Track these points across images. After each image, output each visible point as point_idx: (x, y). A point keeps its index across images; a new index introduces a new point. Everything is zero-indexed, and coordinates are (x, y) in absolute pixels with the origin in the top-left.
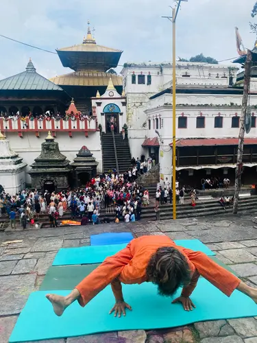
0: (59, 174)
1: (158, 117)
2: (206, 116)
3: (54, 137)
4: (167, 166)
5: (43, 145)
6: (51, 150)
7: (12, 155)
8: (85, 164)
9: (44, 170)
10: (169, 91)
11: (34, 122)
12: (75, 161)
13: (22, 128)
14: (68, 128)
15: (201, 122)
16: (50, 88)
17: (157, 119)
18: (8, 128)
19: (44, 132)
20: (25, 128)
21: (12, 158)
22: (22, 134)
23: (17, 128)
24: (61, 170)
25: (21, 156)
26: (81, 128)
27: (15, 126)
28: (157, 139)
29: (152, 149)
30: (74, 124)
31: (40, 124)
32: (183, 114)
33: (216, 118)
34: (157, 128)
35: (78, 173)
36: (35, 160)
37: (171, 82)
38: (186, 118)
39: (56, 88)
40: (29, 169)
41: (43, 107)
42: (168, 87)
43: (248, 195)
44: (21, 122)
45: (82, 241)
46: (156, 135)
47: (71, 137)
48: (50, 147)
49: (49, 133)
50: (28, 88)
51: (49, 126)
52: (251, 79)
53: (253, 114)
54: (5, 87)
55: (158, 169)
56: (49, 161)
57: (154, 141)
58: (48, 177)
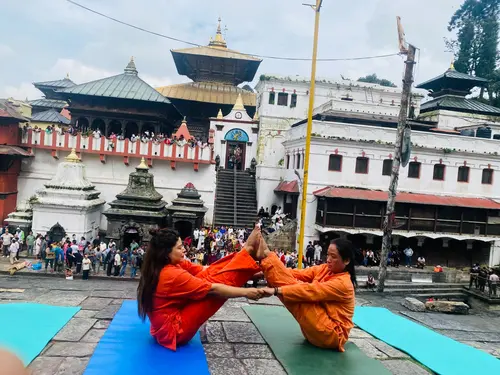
0: (147, 220)
1: (301, 153)
2: (370, 157)
3: (150, 166)
4: (308, 228)
5: (132, 176)
6: (145, 184)
7: (88, 186)
8: (188, 209)
9: (128, 212)
10: (318, 117)
11: (123, 143)
12: (174, 204)
13: (106, 149)
14: (170, 155)
15: (362, 165)
16: (153, 99)
17: (299, 155)
18: (87, 148)
19: (136, 158)
20: (111, 150)
21: (85, 189)
22: (105, 158)
23: (99, 149)
24: (151, 214)
25: (98, 189)
26: (189, 157)
27: (97, 145)
28: (296, 183)
29: (288, 198)
30: (180, 151)
31: (132, 148)
32: (336, 151)
33: (385, 161)
34: (298, 167)
35: (175, 221)
36: (118, 197)
37: (325, 106)
38: (340, 157)
39: (160, 100)
40: (107, 208)
41: (140, 124)
42: (320, 112)
43: (428, 281)
44: (106, 141)
46: (296, 178)
47: (173, 168)
48: (140, 180)
49: (143, 160)
50: (123, 96)
51: (144, 150)
52: (441, 111)
53: (441, 161)
54: (92, 93)
55: (295, 227)
56: (136, 199)
57: (292, 185)
58: (132, 223)
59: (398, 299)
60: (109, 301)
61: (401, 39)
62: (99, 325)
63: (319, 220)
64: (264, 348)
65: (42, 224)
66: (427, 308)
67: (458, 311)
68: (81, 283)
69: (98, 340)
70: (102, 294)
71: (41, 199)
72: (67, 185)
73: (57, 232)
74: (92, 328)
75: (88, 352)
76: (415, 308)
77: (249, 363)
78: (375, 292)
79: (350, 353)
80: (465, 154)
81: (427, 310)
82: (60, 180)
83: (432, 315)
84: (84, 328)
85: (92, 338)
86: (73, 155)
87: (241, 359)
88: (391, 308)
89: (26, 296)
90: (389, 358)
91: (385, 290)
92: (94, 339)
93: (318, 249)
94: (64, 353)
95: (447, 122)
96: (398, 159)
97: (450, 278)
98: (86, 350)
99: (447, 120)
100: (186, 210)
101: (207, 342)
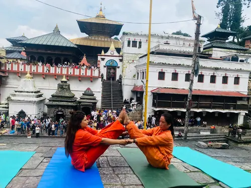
0: (68, 107)
1: (144, 71)
2: (179, 72)
3: (68, 80)
4: (149, 108)
5: (59, 85)
6: (66, 89)
7: (37, 90)
8: (88, 101)
9: (57, 103)
10: (152, 53)
11: (54, 68)
12: (81, 98)
13: (45, 72)
14: (78, 74)
15: (175, 76)
16: (68, 45)
17: (143, 72)
18: (35, 71)
19: (61, 76)
20: (47, 72)
21: (35, 92)
22: (45, 76)
23: (41, 72)
24: (70, 104)
25: (42, 92)
26: (88, 75)
27: (40, 70)
28: (142, 86)
29: (138, 94)
30: (83, 72)
31: (58, 71)
32: (162, 70)
33: (186, 74)
34: (143, 79)
35: (82, 107)
36: (52, 96)
37: (156, 47)
38: (164, 73)
39: (72, 46)
40: (47, 101)
41: (62, 58)
42: (154, 50)
43: (208, 133)
44: (45, 67)
45: (53, 148)
46: (142, 84)
47: (80, 81)
48: (63, 87)
49: (64, 77)
50: (53, 44)
51: (65, 72)
52: (214, 49)
53: (214, 73)
54: (37, 43)
55: (142, 109)
56: (61, 97)
57: (140, 88)
58: (60, 109)
59: (194, 143)
60: (50, 148)
61: (193, 12)
62: (45, 161)
63: (154, 105)
64: (129, 169)
65: (14, 110)
66: (209, 146)
67: (223, 148)
68: (35, 140)
69: (45, 168)
70: (46, 145)
71: (13, 98)
72: (26, 90)
73: (22, 114)
74: (42, 162)
75: (41, 174)
76: (202, 147)
77: (121, 176)
78: (183, 140)
79: (171, 170)
80: (226, 70)
81: (209, 147)
82: (22, 88)
83: (211, 150)
84: (38, 162)
85: (42, 167)
86: (28, 75)
87: (117, 175)
88: (191, 147)
89: (7, 148)
90: (191, 172)
91: (188, 138)
92: (43, 167)
93: (154, 119)
94: (28, 175)
95: (217, 54)
96: (193, 73)
97: (219, 131)
98: (39, 173)
99: (217, 53)
100: (87, 102)
101: (100, 167)
